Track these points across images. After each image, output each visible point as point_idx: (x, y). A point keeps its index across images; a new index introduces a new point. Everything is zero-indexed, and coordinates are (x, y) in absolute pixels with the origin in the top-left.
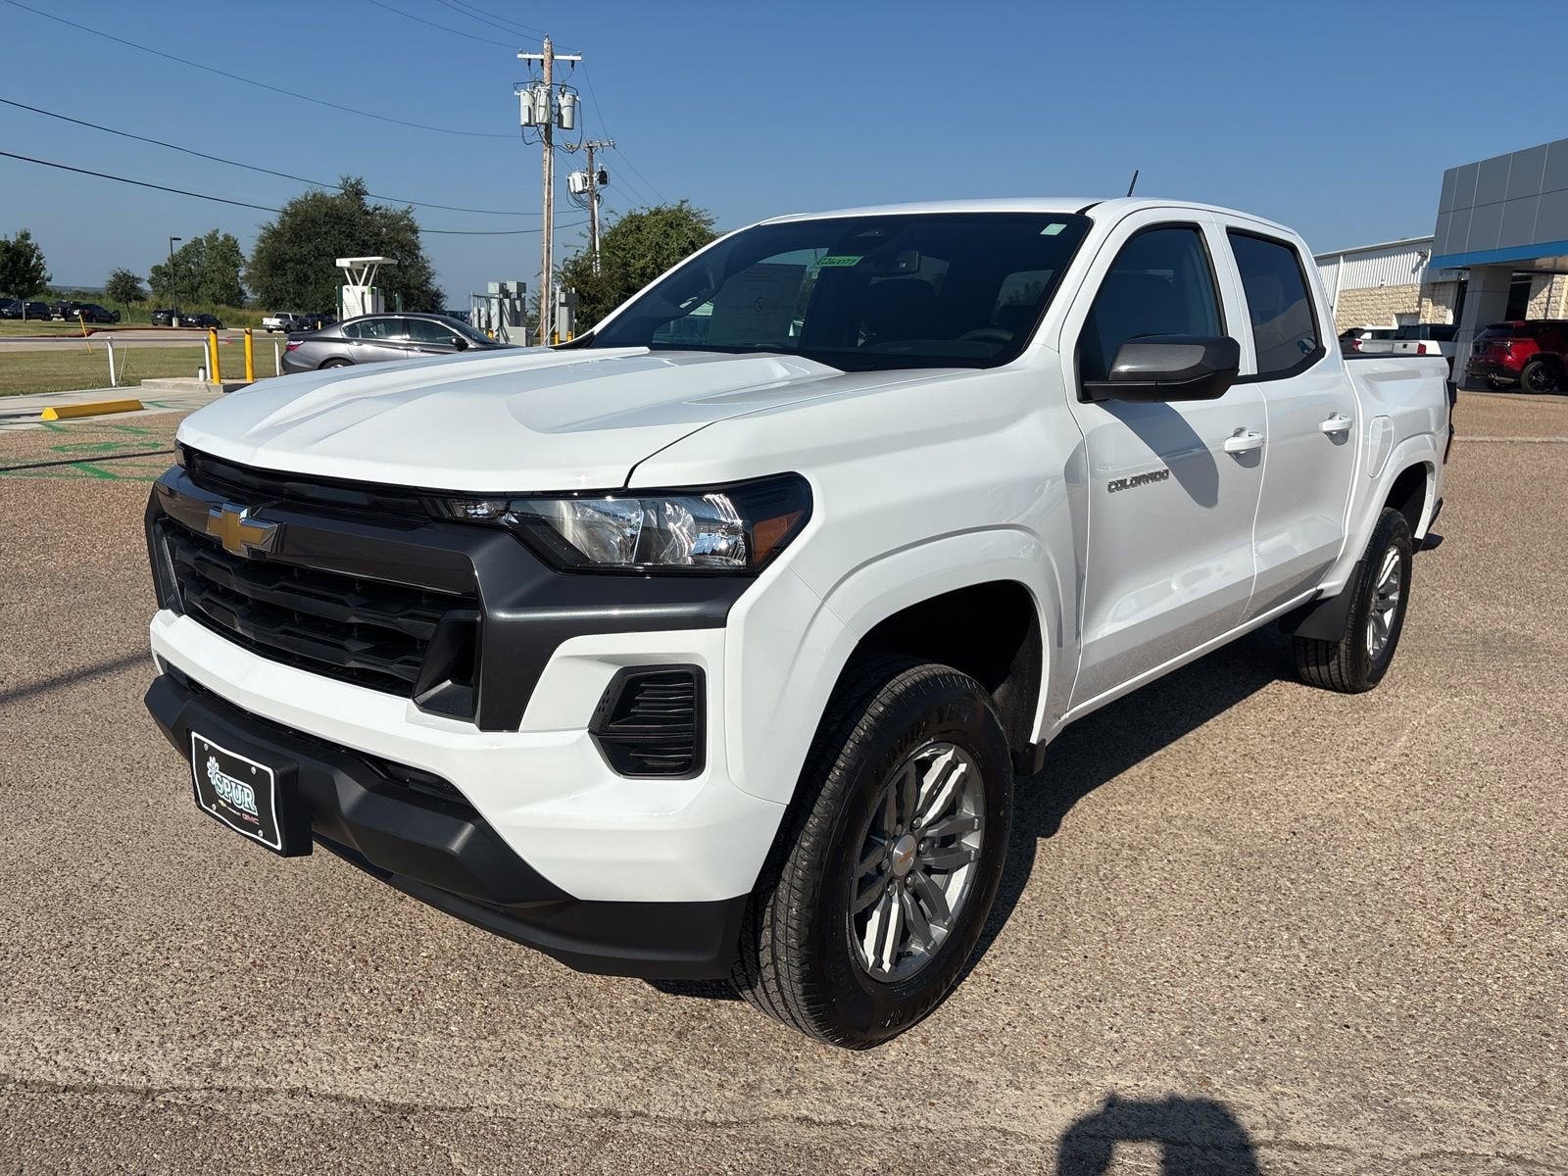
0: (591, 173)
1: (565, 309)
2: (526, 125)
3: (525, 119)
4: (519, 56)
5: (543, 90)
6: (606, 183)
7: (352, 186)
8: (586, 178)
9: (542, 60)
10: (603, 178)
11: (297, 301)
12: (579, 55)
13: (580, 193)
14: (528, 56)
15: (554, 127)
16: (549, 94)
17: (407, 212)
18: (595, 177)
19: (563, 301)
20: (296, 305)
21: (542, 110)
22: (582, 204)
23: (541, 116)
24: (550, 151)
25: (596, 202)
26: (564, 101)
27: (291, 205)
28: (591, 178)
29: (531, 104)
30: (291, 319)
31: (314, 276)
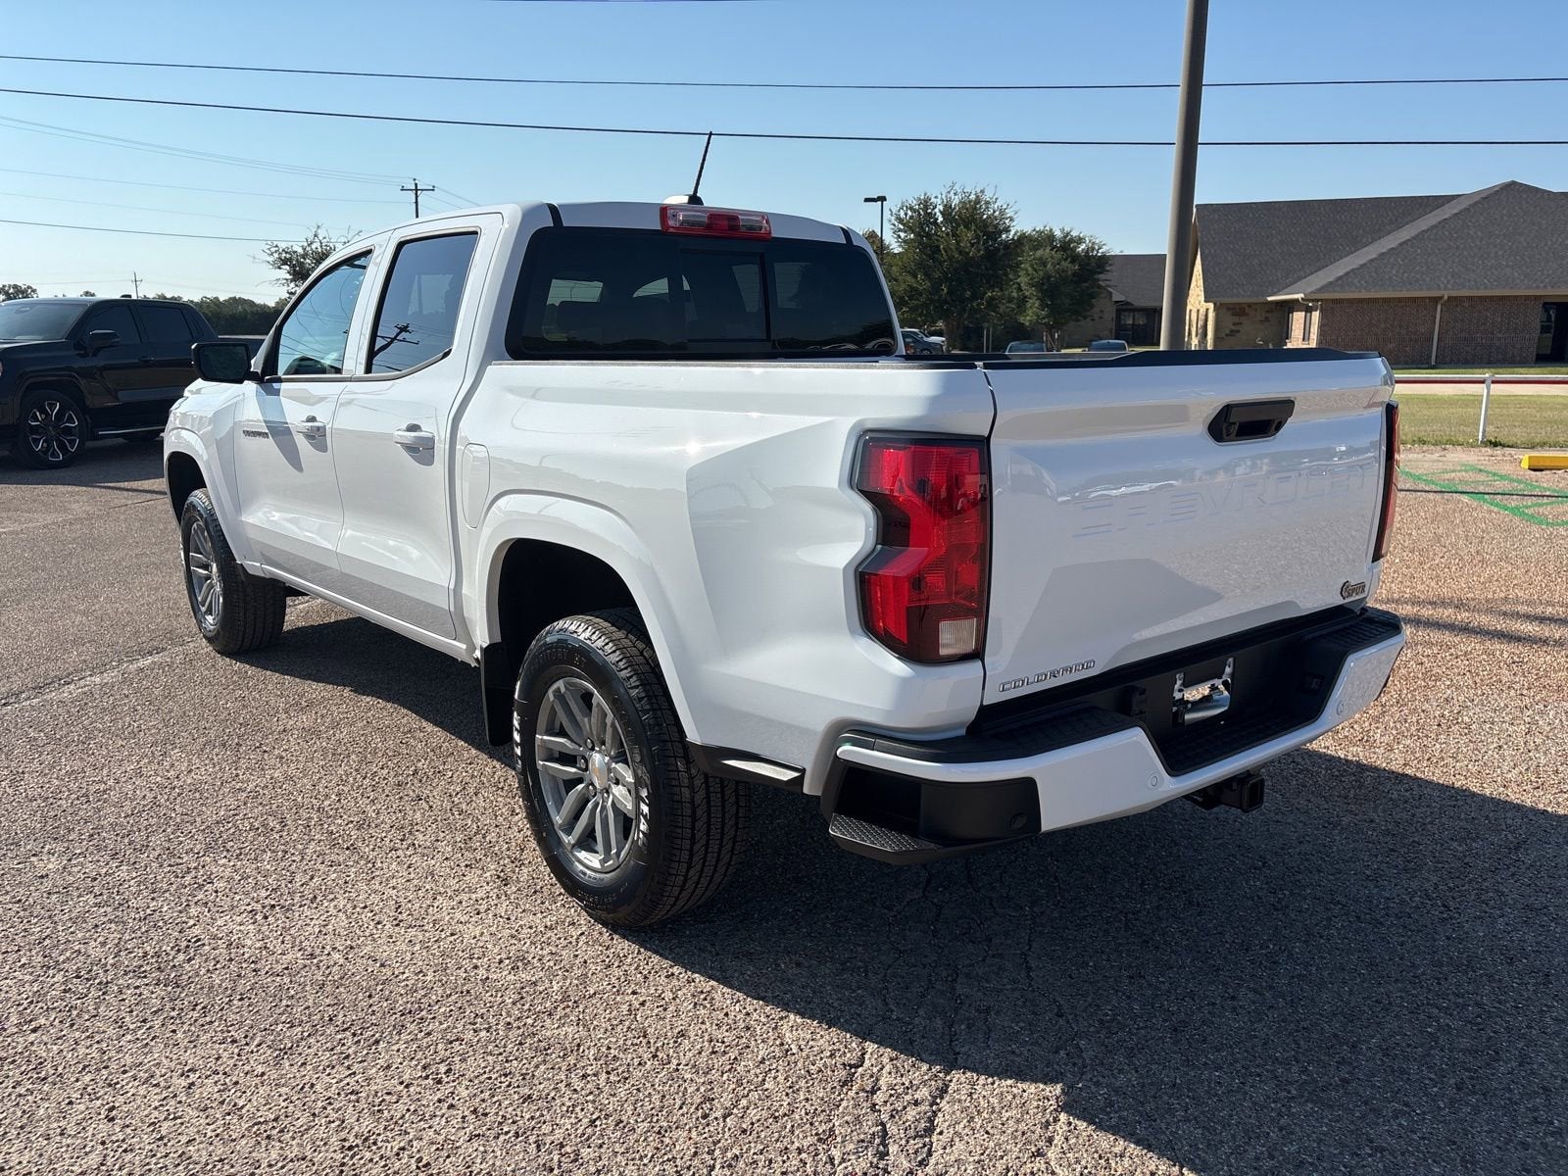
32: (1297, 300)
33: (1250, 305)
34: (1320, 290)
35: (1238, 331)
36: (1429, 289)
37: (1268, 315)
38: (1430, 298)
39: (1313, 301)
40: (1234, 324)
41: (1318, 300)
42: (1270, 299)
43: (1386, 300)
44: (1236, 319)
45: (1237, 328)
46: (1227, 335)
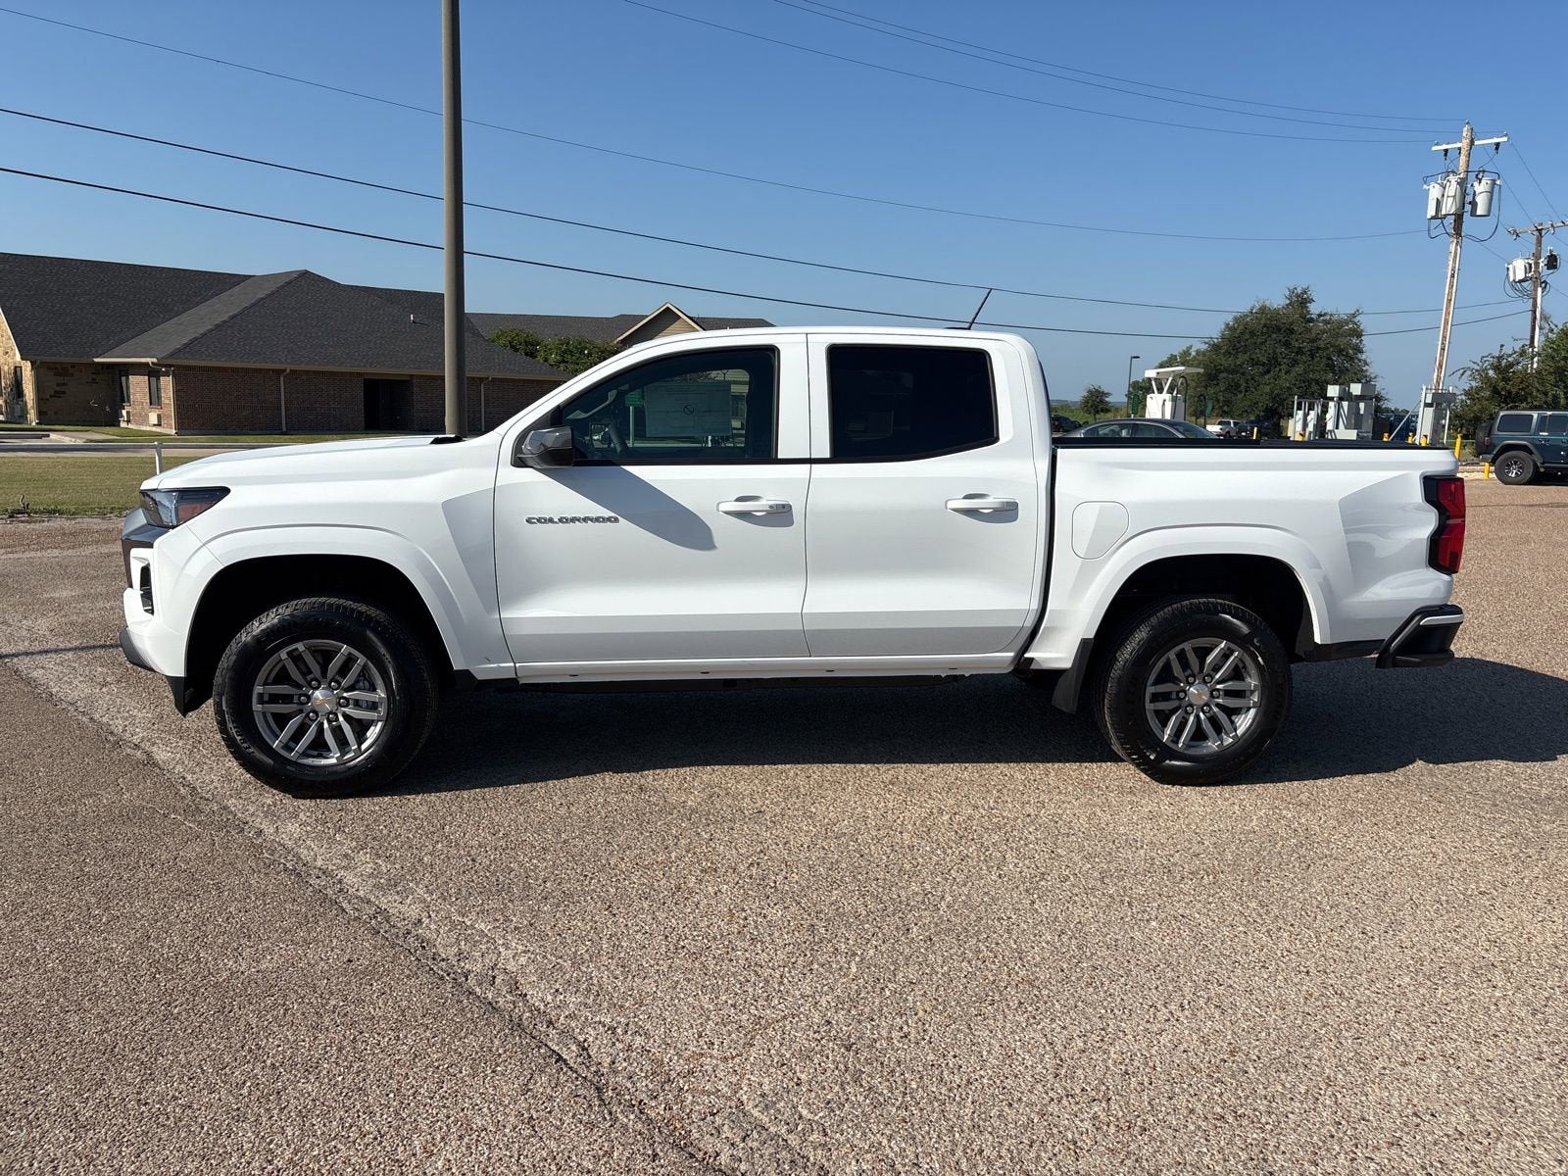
0: (1537, 256)
1: (1430, 411)
2: (1433, 218)
3: (1431, 212)
4: (1435, 148)
5: (1453, 179)
6: (1555, 267)
7: (1298, 296)
8: (1530, 265)
9: (1460, 149)
10: (1552, 262)
11: (1225, 408)
12: (1506, 135)
13: (1520, 281)
14: (1445, 147)
15: (1467, 216)
16: (1462, 183)
17: (1354, 316)
18: (1542, 262)
19: (1429, 401)
20: (1224, 412)
21: (1451, 200)
22: (1524, 293)
23: (1449, 207)
24: (1458, 242)
25: (1540, 290)
26: (1481, 188)
27: (1235, 319)
28: (1537, 264)
29: (1440, 195)
30: (1232, 425)
31: (1244, 384)
32: (147, 364)
33: (73, 365)
34: (171, 355)
35: (64, 393)
36: (273, 362)
37: (95, 376)
38: (273, 370)
39: (165, 366)
40: (58, 385)
41: (171, 366)
42: (96, 360)
43: (234, 370)
44: (60, 380)
45: (63, 389)
46: (51, 396)
